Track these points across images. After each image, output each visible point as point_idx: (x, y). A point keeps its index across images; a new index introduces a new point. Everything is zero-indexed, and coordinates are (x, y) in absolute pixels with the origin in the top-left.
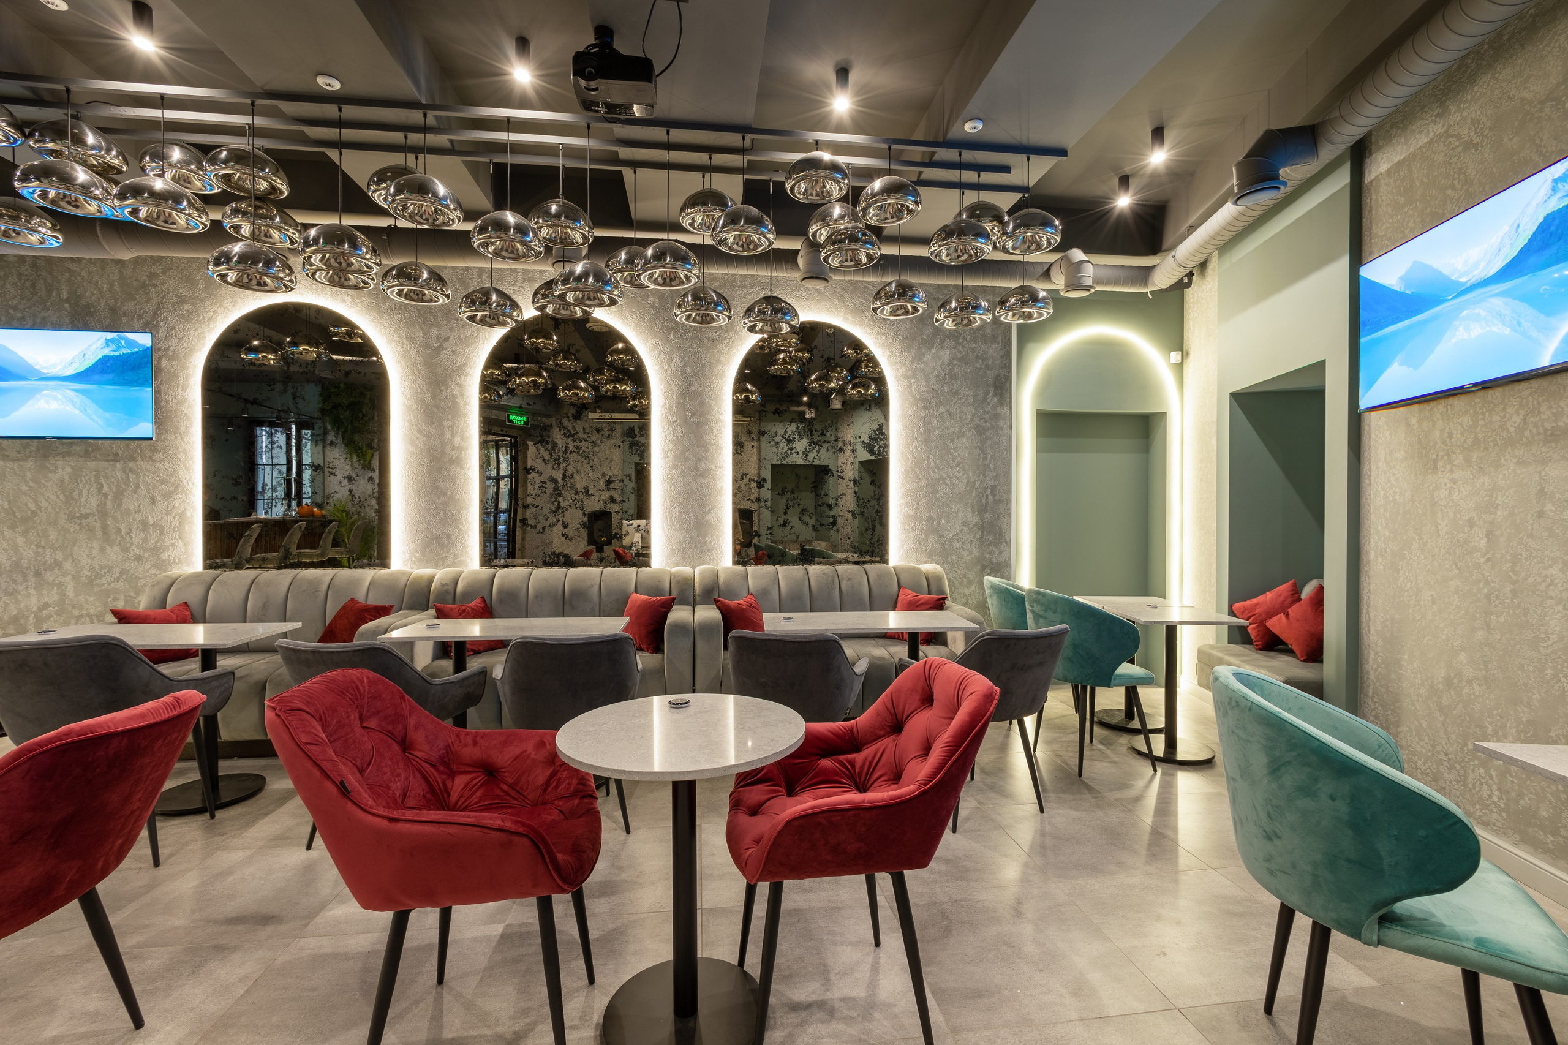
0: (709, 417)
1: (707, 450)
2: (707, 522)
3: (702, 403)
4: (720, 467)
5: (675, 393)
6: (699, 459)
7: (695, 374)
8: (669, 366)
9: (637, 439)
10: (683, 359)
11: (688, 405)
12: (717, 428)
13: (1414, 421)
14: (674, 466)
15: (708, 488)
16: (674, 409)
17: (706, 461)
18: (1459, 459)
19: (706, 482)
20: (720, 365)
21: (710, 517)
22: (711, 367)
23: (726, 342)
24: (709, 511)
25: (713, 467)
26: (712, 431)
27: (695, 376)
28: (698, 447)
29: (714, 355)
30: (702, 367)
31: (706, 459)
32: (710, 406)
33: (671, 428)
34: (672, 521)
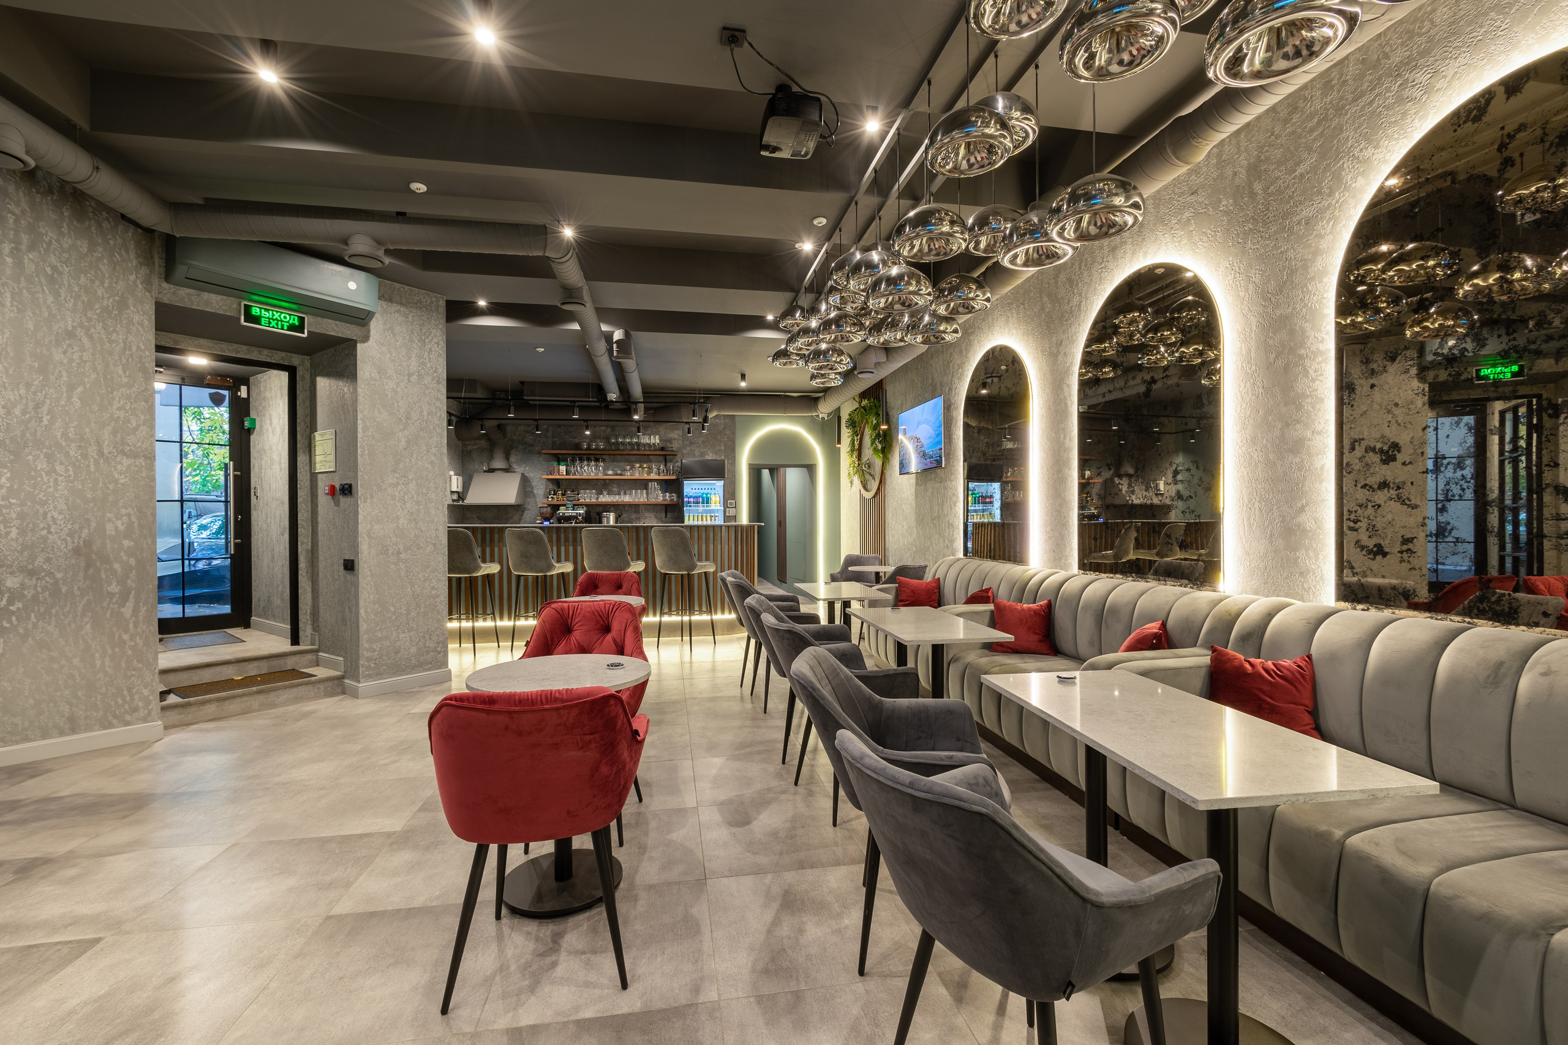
0: (1303, 352)
1: (1299, 407)
2: (1299, 525)
3: (1292, 332)
4: (1319, 433)
5: (1254, 328)
6: (1288, 425)
7: (1281, 288)
8: (1247, 290)
9: (1204, 410)
10: (1264, 272)
11: (1271, 342)
12: (1315, 366)
14: (1253, 441)
15: (1300, 469)
16: (1253, 354)
17: (1298, 426)
19: (1298, 460)
20: (1319, 259)
21: (1303, 518)
22: (1305, 267)
23: (1328, 215)
24: (1302, 509)
25: (1309, 434)
26: (1306, 373)
27: (1281, 291)
28: (1286, 405)
29: (1310, 246)
30: (1292, 272)
31: (1298, 422)
32: (1304, 332)
33: (1248, 384)
34: (1250, 526)
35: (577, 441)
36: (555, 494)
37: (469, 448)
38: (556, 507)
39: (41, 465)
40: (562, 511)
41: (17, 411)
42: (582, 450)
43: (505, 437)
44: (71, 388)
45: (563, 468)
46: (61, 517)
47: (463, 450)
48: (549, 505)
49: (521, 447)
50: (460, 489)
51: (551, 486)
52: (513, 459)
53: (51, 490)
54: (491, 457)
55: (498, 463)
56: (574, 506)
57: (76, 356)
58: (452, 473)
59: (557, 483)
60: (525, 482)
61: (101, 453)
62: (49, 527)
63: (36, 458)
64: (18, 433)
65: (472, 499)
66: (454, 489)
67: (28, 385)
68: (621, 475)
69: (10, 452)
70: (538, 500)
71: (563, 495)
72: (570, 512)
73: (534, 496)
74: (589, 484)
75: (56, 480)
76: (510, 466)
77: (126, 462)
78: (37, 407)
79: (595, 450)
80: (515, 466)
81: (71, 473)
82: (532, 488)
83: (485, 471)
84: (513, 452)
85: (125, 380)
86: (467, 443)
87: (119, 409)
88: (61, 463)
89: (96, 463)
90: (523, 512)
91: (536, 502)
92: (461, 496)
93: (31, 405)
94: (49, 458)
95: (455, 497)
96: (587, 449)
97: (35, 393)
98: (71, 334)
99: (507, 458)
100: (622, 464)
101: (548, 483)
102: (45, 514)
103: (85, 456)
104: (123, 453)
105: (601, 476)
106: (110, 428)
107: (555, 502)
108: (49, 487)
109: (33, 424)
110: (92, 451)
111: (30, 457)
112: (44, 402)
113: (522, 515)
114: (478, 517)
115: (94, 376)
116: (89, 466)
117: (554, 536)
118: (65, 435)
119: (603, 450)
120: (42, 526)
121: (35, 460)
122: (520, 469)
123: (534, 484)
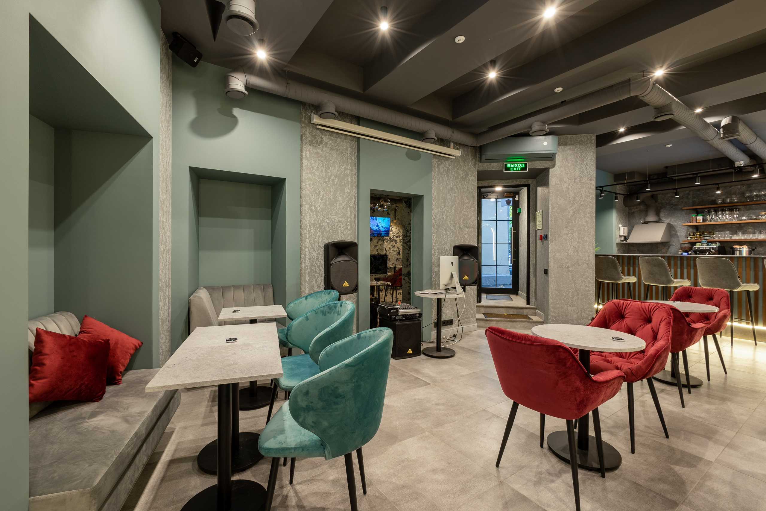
35: (714, 198)
36: (694, 235)
37: (633, 211)
38: (694, 244)
39: (444, 232)
40: (698, 246)
41: (438, 216)
42: (717, 204)
43: (656, 202)
44: (452, 206)
45: (700, 218)
46: (448, 249)
47: (629, 213)
48: (689, 242)
49: (668, 207)
50: (626, 234)
51: (691, 230)
52: (662, 215)
53: (446, 240)
54: (646, 215)
55: (651, 218)
56: (708, 243)
57: (453, 196)
58: (620, 225)
59: (697, 228)
60: (670, 229)
61: (460, 227)
62: (445, 253)
63: (442, 230)
64: (438, 223)
65: (632, 239)
66: (622, 234)
67: (441, 207)
68: (756, 219)
69: (436, 229)
70: (680, 239)
71: (700, 235)
72: (705, 247)
73: (678, 237)
74: (723, 227)
75: (447, 237)
76: (660, 219)
77: (467, 230)
78: (443, 214)
79: (729, 203)
80: (663, 219)
81: (451, 234)
82: (676, 232)
83: (643, 223)
84: (662, 210)
85: (467, 201)
86: (631, 208)
87: (465, 212)
88: (449, 232)
89: (459, 231)
90: (669, 247)
91: (679, 241)
92: (626, 238)
93: (441, 213)
94: (446, 230)
95: (623, 239)
96: (721, 203)
97: (442, 210)
98: (452, 189)
99: (658, 214)
100: (757, 211)
101: (689, 228)
102: (445, 248)
103: (455, 229)
104: (466, 227)
105: (735, 221)
106: (462, 218)
107: (693, 240)
108: (445, 239)
109: (442, 219)
110: (457, 227)
111: (441, 230)
112: (445, 212)
113: (668, 249)
114: (638, 250)
115: (458, 201)
116: (456, 232)
117: (679, 262)
118: (450, 222)
119: (737, 202)
120: (443, 252)
121: (442, 231)
122: (667, 221)
123: (677, 229)
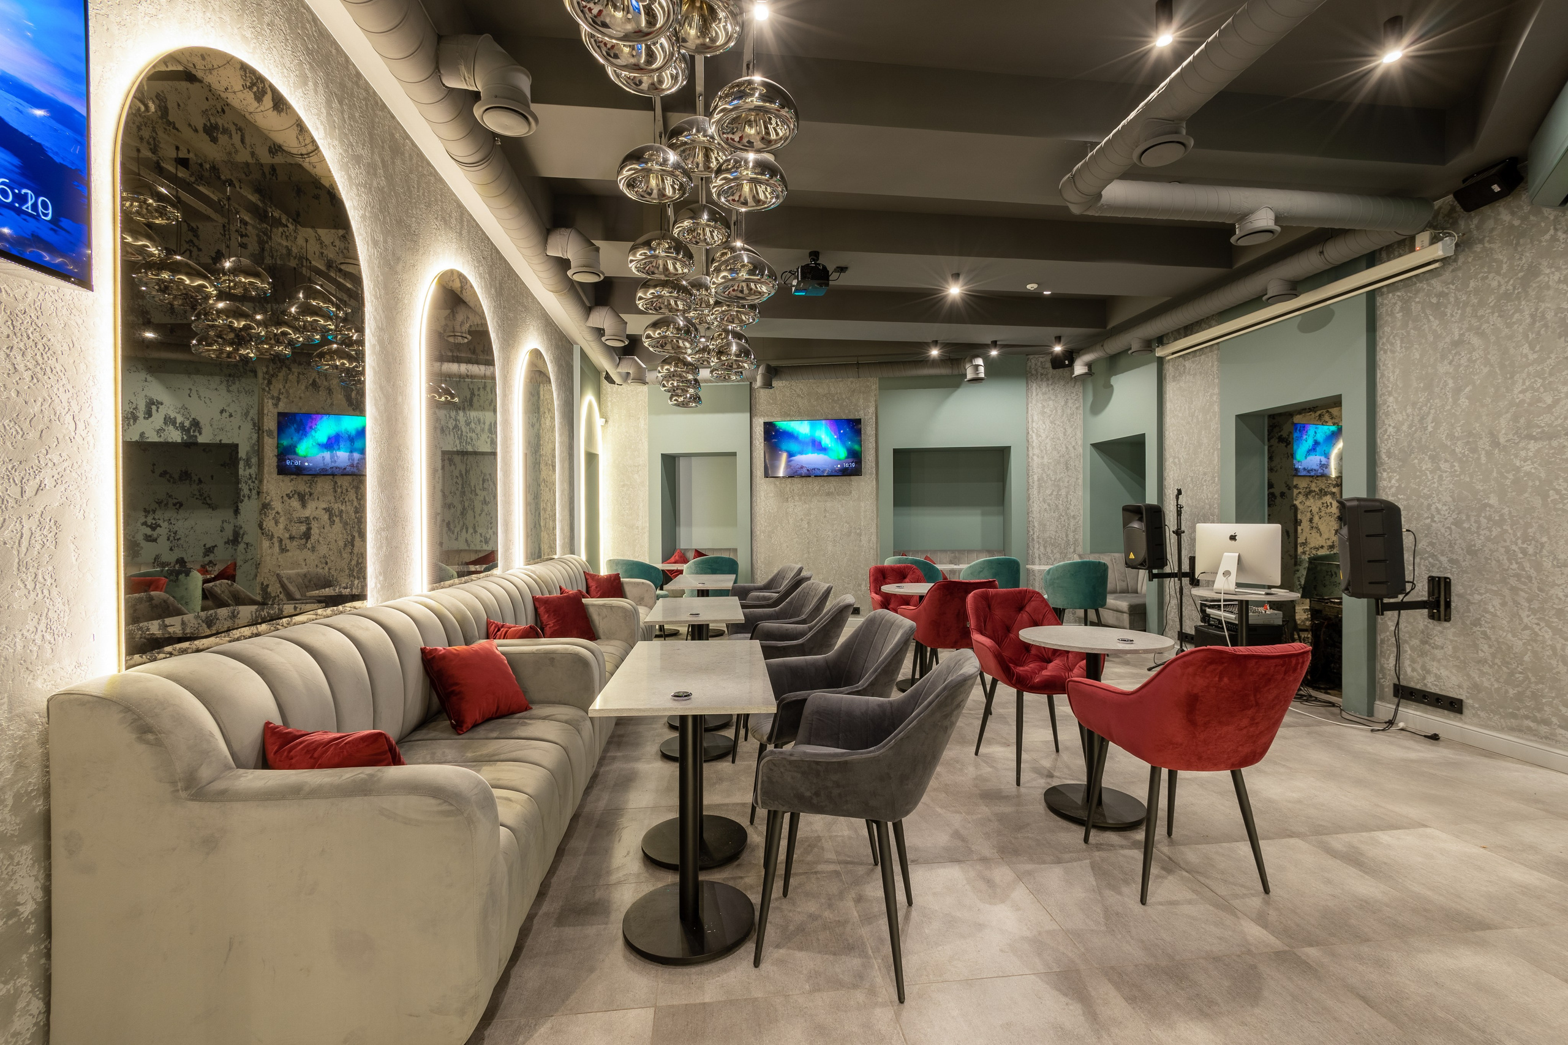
13: (778, 483)
18: (797, 498)
39: (1427, 465)
41: (1405, 428)
44: (1457, 391)
46: (1445, 508)
53: (1436, 485)
57: (1464, 361)
61: (1495, 443)
62: (1433, 517)
63: (1421, 460)
64: (1405, 444)
67: (1414, 404)
69: (1399, 460)
75: (1441, 477)
77: (1533, 446)
78: (1422, 419)
81: (1457, 468)
85: (1532, 357)
87: (1523, 392)
88: (1446, 461)
89: (1489, 454)
93: (1417, 419)
94: (1434, 459)
97: (1420, 409)
98: (1457, 344)
102: (1429, 506)
103: (1474, 450)
104: (1530, 437)
106: (1509, 415)
108: (1434, 483)
109: (1418, 434)
110: (1484, 443)
111: (1416, 461)
112: (1429, 413)
115: (1486, 370)
116: (1479, 458)
118: (1451, 436)
120: (1426, 515)
121: (1420, 463)
